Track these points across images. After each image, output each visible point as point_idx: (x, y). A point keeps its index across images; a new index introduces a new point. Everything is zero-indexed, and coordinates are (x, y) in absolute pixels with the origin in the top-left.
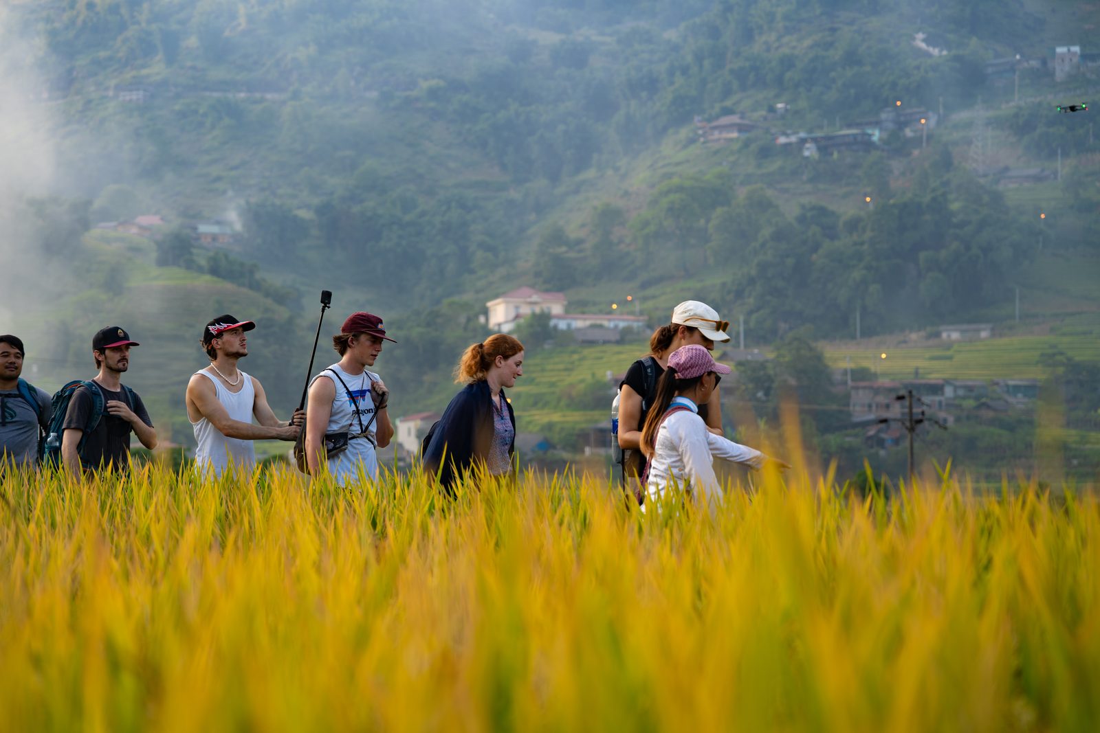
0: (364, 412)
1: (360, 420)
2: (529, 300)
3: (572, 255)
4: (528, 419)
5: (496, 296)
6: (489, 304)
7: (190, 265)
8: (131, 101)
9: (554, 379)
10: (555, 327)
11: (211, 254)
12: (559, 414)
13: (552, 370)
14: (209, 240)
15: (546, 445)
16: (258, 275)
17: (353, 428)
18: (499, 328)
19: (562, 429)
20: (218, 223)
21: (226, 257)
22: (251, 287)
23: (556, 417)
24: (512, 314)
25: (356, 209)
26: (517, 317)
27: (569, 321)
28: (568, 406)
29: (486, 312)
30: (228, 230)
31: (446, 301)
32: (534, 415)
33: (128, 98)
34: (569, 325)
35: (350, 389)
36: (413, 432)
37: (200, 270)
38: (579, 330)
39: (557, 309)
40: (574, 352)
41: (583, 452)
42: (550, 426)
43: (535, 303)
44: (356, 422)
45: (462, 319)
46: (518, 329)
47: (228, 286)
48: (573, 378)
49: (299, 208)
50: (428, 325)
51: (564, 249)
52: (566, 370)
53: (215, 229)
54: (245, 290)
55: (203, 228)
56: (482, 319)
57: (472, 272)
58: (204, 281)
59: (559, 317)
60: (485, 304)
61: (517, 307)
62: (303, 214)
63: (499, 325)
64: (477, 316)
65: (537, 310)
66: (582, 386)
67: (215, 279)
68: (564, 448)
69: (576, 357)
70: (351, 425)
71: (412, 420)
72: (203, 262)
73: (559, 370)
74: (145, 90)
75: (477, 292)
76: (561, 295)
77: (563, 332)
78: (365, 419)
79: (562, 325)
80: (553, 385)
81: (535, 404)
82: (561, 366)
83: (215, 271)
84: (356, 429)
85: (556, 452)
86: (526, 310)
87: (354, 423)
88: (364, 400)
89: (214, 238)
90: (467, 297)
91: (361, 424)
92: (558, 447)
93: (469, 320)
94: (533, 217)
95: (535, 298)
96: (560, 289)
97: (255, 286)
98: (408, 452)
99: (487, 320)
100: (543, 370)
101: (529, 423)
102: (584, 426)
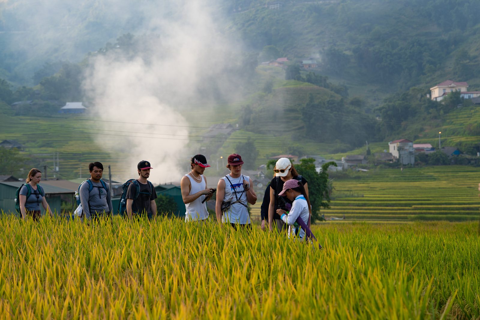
0: (239, 192)
1: (236, 196)
2: (450, 86)
3: (472, 63)
4: (450, 140)
5: (435, 85)
6: (431, 89)
7: (299, 79)
8: (274, 8)
9: (462, 122)
10: (463, 98)
11: (308, 73)
12: (465, 138)
13: (462, 118)
14: (307, 67)
15: (459, 152)
16: (328, 81)
17: (233, 199)
18: (436, 100)
19: (466, 144)
20: (311, 59)
21: (314, 74)
22: (325, 87)
23: (463, 139)
24: (442, 93)
25: (371, 49)
26: (444, 94)
27: (469, 95)
28: (469, 134)
29: (430, 93)
30: (315, 62)
31: (411, 88)
32: (453, 138)
33: (273, 8)
34: (469, 97)
35: (233, 184)
36: (396, 148)
37: (303, 80)
38: (474, 98)
39: (463, 89)
40: (472, 109)
41: (477, 155)
42: (460, 144)
43: (453, 87)
44: (235, 196)
45: (419, 96)
46: (445, 99)
47: (315, 87)
48: (472, 121)
49: (346, 50)
50: (403, 99)
51: (468, 61)
52: (468, 117)
53: (310, 62)
54: (322, 88)
55: (305, 62)
56: (428, 96)
57: (424, 74)
58: (306, 85)
59: (464, 93)
60: (430, 89)
61: (444, 90)
62: (348, 53)
63: (436, 98)
64: (426, 94)
65: (454, 90)
66: (476, 124)
67: (310, 84)
68: (467, 153)
69: (473, 111)
70: (232, 198)
71: (396, 143)
72: (305, 77)
73: (465, 118)
74: (280, 4)
75: (427, 83)
76: (465, 83)
77: (466, 99)
78: (239, 195)
79: (466, 97)
80: (461, 124)
81: (453, 133)
82: (466, 116)
83: (309, 80)
84: (235, 200)
85: (463, 155)
86: (448, 91)
87: (234, 197)
88: (239, 188)
89: (310, 66)
90: (422, 86)
91: (237, 197)
92: (464, 153)
93: (422, 96)
94: (453, 47)
95: (453, 85)
96: (466, 80)
97: (327, 86)
98: (394, 157)
99: (430, 96)
100: (457, 118)
101: (450, 142)
102: (477, 143)
